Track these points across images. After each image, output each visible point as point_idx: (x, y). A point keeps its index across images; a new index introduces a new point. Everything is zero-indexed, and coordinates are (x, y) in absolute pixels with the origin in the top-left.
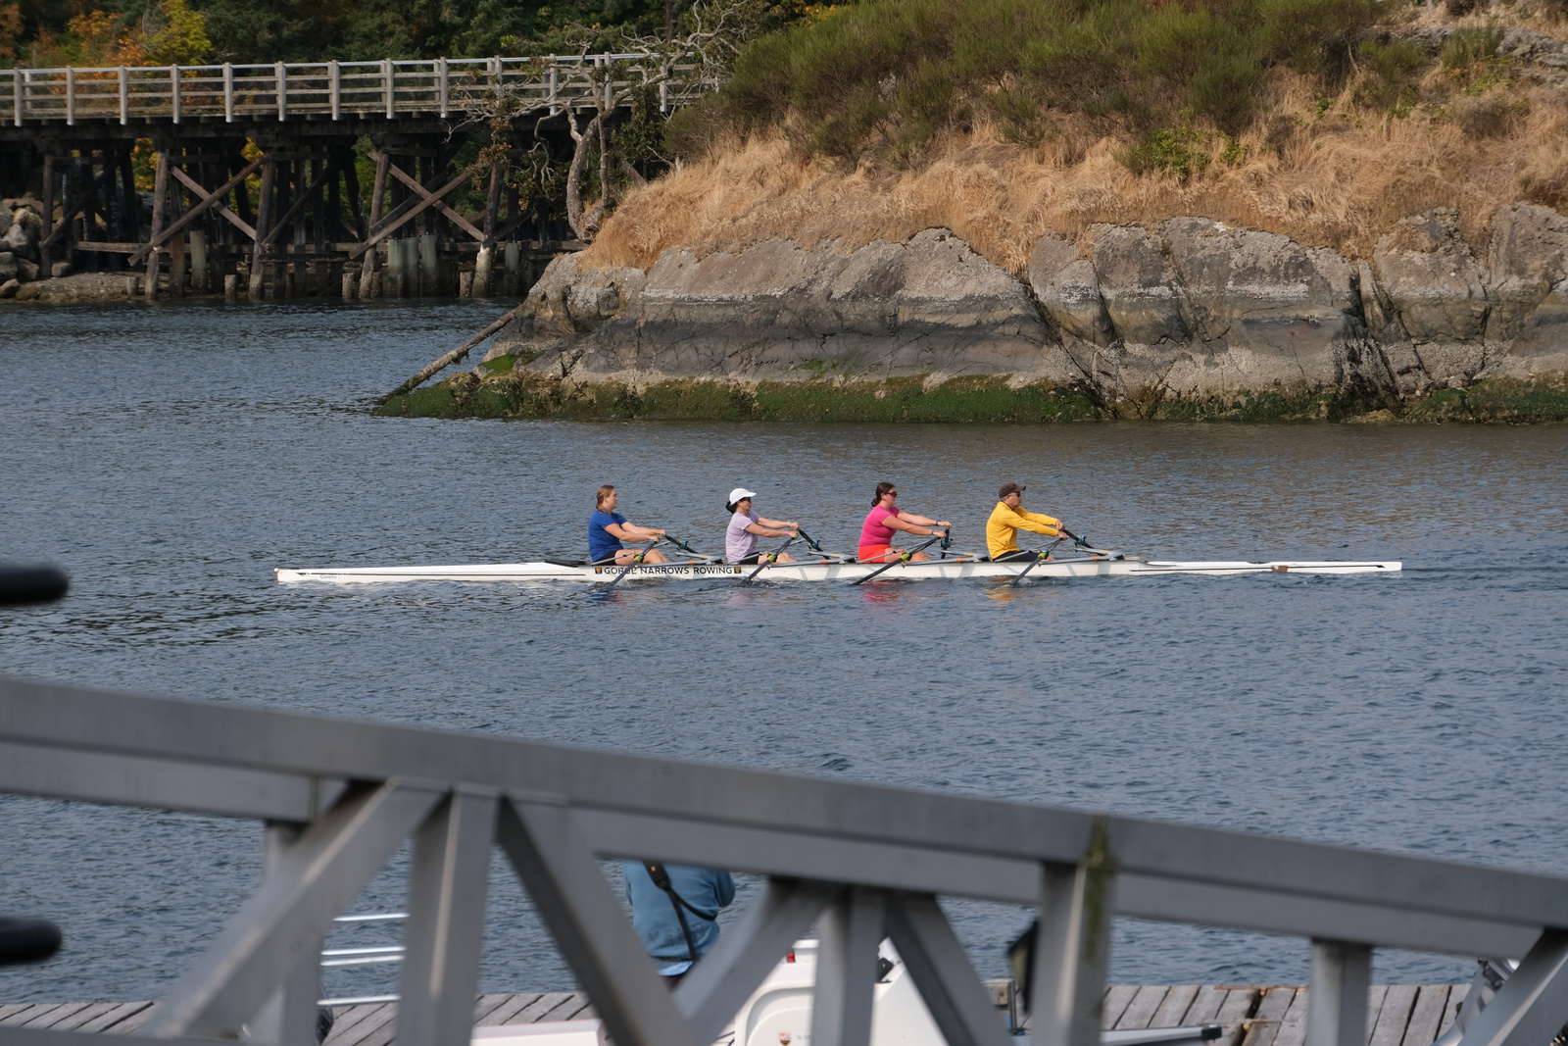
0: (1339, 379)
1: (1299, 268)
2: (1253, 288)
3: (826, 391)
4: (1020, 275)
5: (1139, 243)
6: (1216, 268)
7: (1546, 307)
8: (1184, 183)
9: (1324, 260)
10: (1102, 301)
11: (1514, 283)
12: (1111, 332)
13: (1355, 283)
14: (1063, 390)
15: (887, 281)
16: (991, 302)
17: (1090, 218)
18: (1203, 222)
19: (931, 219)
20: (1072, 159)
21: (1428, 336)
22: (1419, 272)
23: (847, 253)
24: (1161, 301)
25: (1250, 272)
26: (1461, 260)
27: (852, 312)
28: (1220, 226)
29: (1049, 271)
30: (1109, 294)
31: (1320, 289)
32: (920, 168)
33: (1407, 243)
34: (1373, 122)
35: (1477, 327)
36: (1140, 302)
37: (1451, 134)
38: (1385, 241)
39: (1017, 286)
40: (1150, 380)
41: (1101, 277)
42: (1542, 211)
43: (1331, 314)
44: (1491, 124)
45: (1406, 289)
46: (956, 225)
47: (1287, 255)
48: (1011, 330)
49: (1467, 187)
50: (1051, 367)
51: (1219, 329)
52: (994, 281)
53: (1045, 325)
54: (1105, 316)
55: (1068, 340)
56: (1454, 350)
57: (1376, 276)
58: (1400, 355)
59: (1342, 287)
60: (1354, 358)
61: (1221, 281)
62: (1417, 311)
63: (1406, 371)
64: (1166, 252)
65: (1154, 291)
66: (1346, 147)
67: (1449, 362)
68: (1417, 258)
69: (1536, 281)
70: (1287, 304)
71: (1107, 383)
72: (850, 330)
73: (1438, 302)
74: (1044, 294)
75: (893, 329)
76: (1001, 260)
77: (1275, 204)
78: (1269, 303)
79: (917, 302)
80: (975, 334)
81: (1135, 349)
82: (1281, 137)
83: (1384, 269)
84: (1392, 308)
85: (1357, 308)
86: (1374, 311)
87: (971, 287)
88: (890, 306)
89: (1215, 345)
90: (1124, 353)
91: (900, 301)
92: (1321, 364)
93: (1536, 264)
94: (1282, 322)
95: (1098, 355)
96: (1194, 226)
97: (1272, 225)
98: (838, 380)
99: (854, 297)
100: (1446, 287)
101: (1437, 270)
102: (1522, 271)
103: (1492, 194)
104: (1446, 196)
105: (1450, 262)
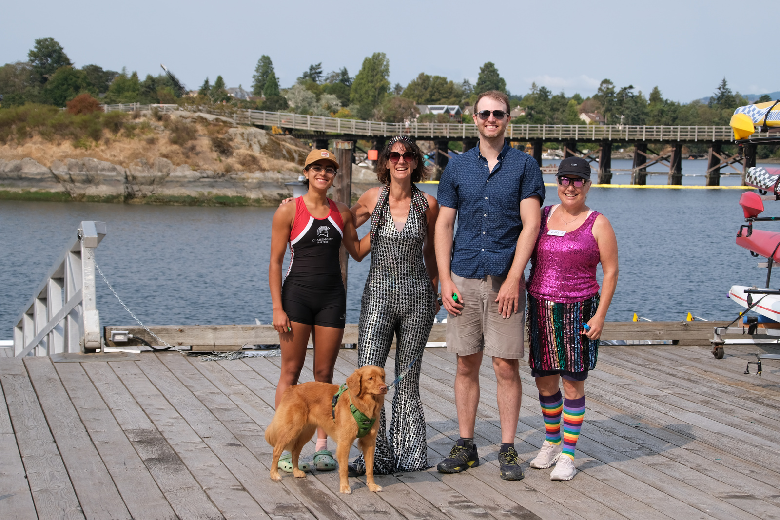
0: (125, 192)
1: (114, 169)
2: (104, 173)
3: (7, 192)
4: (50, 168)
5: (77, 163)
6: (96, 168)
7: (167, 179)
8: (86, 151)
9: (119, 167)
10: (70, 175)
11: (160, 174)
12: (72, 181)
13: (126, 172)
14: (63, 193)
15: (18, 168)
16: (44, 174)
17: (66, 157)
18: (91, 159)
19: (28, 155)
20: (59, 145)
21: (142, 184)
22: (139, 171)
23: (7, 162)
24: (84, 175)
25: (103, 169)
26: (148, 169)
27: (11, 175)
28: (95, 160)
29: (57, 168)
30: (71, 173)
31: (119, 173)
32: (23, 145)
33: (137, 165)
34: (126, 140)
35: (152, 182)
36: (79, 175)
37: (144, 143)
38: (131, 164)
39: (49, 171)
40: (82, 192)
41: (69, 169)
42: (165, 159)
43: (122, 179)
44: (152, 142)
45: (137, 174)
46: (33, 157)
47: (111, 166)
48: (49, 179)
49: (149, 154)
50: (59, 188)
51: (97, 181)
52: (44, 169)
53: (57, 179)
54: (71, 178)
55: (62, 182)
56: (147, 187)
57: (130, 171)
58: (136, 188)
59: (123, 173)
60: (127, 188)
61: (97, 171)
62: (140, 179)
63: (137, 191)
64: (84, 165)
65: (82, 173)
66: (121, 145)
67: (147, 190)
68: (139, 168)
69: (164, 173)
70: (112, 176)
71: (72, 191)
72: (10, 178)
73: (144, 177)
74: (56, 172)
75: (21, 178)
76: (45, 165)
77: (107, 155)
78: (109, 176)
79: (26, 173)
80: (41, 180)
81: (78, 184)
82: (107, 142)
83: (132, 170)
84: (134, 178)
85: (126, 178)
86: (130, 178)
87: (39, 170)
88: (19, 174)
89: (97, 184)
90: (75, 185)
91: (22, 173)
92: (121, 189)
93: (165, 170)
94: (112, 180)
95: (69, 186)
96: (89, 160)
97: (107, 160)
98: (9, 189)
99: (11, 171)
100: (145, 174)
101: (144, 171)
102: (161, 171)
103: (153, 156)
104: (144, 156)
105: (146, 169)
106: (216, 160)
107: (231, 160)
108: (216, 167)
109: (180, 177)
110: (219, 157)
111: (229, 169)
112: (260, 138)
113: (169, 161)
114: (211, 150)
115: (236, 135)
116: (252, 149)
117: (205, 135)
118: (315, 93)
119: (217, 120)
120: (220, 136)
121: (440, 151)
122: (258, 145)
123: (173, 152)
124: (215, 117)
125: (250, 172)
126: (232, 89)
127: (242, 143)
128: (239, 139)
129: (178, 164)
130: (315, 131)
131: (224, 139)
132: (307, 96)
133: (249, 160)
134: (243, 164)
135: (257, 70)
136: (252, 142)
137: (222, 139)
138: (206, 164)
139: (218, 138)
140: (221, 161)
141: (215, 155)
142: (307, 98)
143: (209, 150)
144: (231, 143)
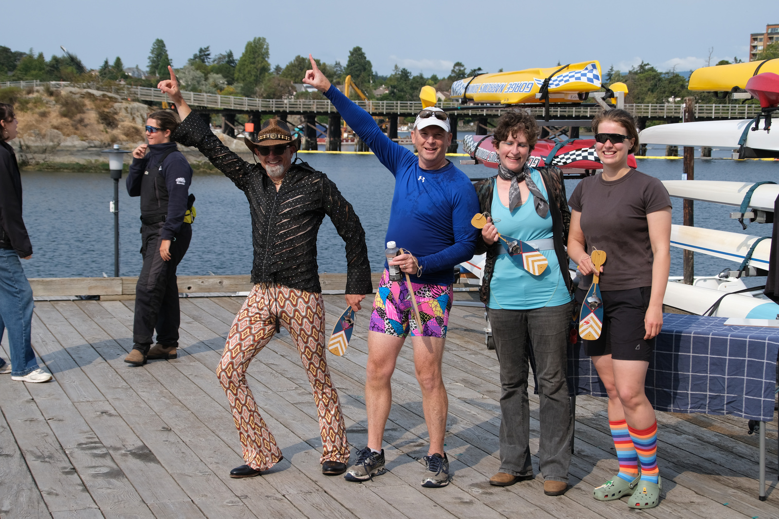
7: (58, 148)
11: (51, 144)
13: (20, 142)
21: (35, 152)
22: (33, 141)
33: (30, 135)
35: (44, 151)
37: (36, 116)
38: (25, 135)
42: (56, 131)
44: (44, 115)
45: (31, 144)
49: (41, 126)
56: (40, 155)
57: (24, 141)
58: (30, 156)
59: (18, 143)
60: (22, 156)
62: (33, 148)
63: (31, 159)
67: (40, 158)
68: (32, 138)
69: (56, 143)
73: (37, 147)
83: (26, 140)
84: (28, 147)
85: (21, 147)
86: (24, 148)
93: (56, 140)
100: (38, 144)
101: (36, 141)
102: (53, 141)
103: (45, 127)
104: (37, 127)
105: (39, 139)
106: (103, 131)
107: (116, 132)
108: (103, 138)
109: (70, 147)
110: (105, 129)
111: (114, 140)
112: (142, 112)
113: (60, 133)
114: (98, 123)
115: (120, 109)
116: (135, 122)
117: (92, 109)
118: (203, 73)
119: (104, 95)
120: (106, 110)
121: (309, 124)
122: (141, 118)
123: (63, 124)
124: (101, 93)
125: (134, 142)
126: (129, 69)
127: (126, 117)
128: (123, 113)
129: (68, 135)
130: (198, 106)
131: (110, 113)
132: (196, 75)
133: (133, 132)
134: (127, 135)
135: (152, 52)
136: (135, 116)
137: (107, 112)
138: (94, 135)
139: (104, 112)
140: (107, 132)
141: (102, 127)
142: (196, 77)
143: (96, 122)
144: (116, 116)
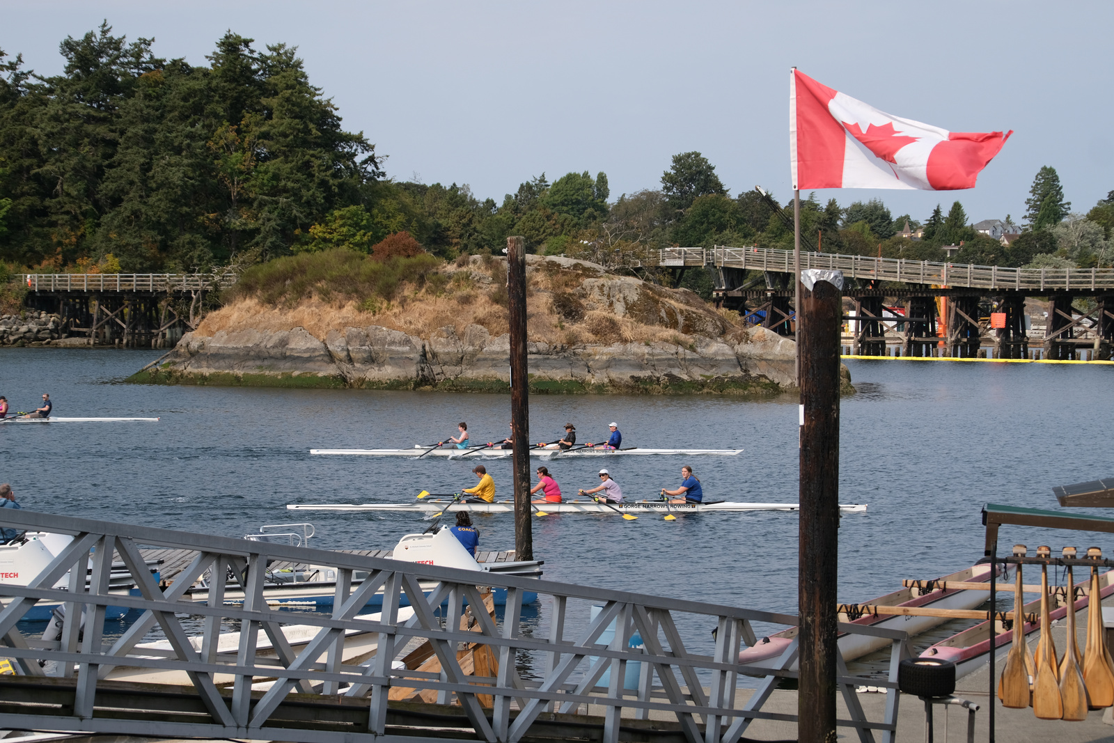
0: (418, 376)
1: (407, 342)
2: (393, 348)
3: (263, 376)
4: (324, 342)
5: (360, 333)
6: (383, 341)
7: (479, 356)
8: (374, 315)
9: (415, 340)
10: (348, 350)
11: (471, 348)
12: (350, 360)
13: (424, 347)
14: (335, 377)
15: (283, 343)
16: (314, 350)
17: (345, 325)
18: (379, 327)
19: (298, 324)
20: (341, 307)
21: (445, 364)
22: (442, 344)
23: (272, 334)
24: (365, 351)
25: (393, 343)
26: (456, 341)
27: (273, 352)
28: (384, 329)
29: (332, 341)
30: (350, 348)
31: (413, 348)
32: (295, 308)
33: (440, 335)
34: (431, 298)
35: (460, 361)
36: (359, 351)
37: (454, 303)
38: (433, 334)
39: (323, 345)
40: (362, 375)
41: (348, 343)
42: (480, 327)
43: (416, 356)
44: (466, 300)
45: (439, 349)
46: (305, 326)
47: (404, 338)
48: (320, 358)
49: (458, 319)
50: (331, 370)
51: (383, 360)
52: (316, 343)
53: (330, 357)
54: (348, 355)
55: (337, 362)
56: (453, 368)
57: (430, 345)
58: (436, 369)
59: (420, 348)
60: (423, 370)
61: (384, 345)
62: (442, 356)
63: (439, 374)
64: (367, 336)
65: (364, 348)
66: (422, 306)
67: (451, 372)
68: (442, 340)
69: (477, 348)
70: (403, 353)
71: (349, 375)
72: (272, 357)
73: (448, 353)
74: (331, 348)
75: (284, 357)
76: (318, 337)
77: (400, 322)
78: (398, 352)
79: (292, 349)
80: (309, 359)
81: (357, 365)
82: (403, 302)
83: (432, 343)
84: (435, 355)
85: (424, 354)
86: (429, 356)
87: (309, 345)
88: (284, 350)
89: (381, 364)
90: (354, 366)
91: (287, 349)
92: (412, 371)
93: (477, 343)
94: (401, 358)
95: (346, 367)
96: (376, 328)
97: (400, 328)
98: (267, 373)
99: (273, 347)
100: (451, 349)
101: (448, 344)
102: (473, 345)
103: (465, 323)
104: (452, 322)
105: (452, 342)
106: (556, 327)
107: (576, 327)
108: (553, 338)
109: (498, 353)
110: (560, 322)
111: (573, 340)
112: (627, 292)
113: (486, 330)
114: (551, 312)
115: (592, 288)
116: (613, 311)
117: (546, 289)
119: (576, 266)
120: (569, 290)
122: (623, 303)
123: (491, 314)
124: (573, 261)
125: (606, 344)
127: (599, 301)
128: (595, 295)
129: (497, 334)
131: (574, 294)
133: (606, 327)
134: (596, 332)
135: (1033, 192)
136: (614, 300)
137: (570, 294)
138: (539, 332)
139: (565, 293)
140: (562, 328)
141: (555, 319)
143: (546, 311)
144: (583, 301)
